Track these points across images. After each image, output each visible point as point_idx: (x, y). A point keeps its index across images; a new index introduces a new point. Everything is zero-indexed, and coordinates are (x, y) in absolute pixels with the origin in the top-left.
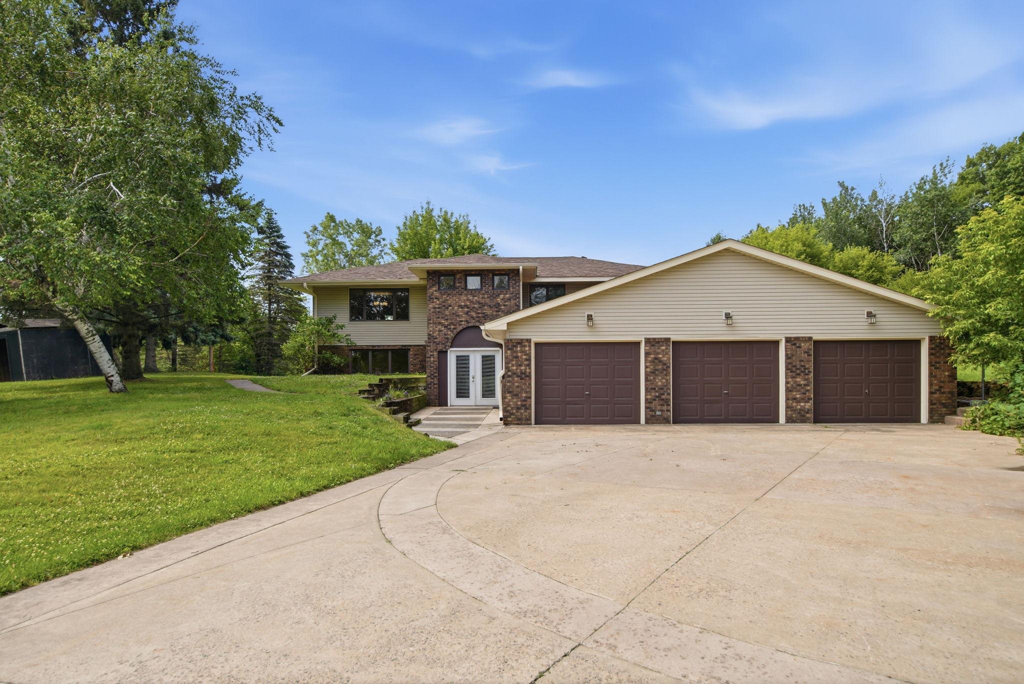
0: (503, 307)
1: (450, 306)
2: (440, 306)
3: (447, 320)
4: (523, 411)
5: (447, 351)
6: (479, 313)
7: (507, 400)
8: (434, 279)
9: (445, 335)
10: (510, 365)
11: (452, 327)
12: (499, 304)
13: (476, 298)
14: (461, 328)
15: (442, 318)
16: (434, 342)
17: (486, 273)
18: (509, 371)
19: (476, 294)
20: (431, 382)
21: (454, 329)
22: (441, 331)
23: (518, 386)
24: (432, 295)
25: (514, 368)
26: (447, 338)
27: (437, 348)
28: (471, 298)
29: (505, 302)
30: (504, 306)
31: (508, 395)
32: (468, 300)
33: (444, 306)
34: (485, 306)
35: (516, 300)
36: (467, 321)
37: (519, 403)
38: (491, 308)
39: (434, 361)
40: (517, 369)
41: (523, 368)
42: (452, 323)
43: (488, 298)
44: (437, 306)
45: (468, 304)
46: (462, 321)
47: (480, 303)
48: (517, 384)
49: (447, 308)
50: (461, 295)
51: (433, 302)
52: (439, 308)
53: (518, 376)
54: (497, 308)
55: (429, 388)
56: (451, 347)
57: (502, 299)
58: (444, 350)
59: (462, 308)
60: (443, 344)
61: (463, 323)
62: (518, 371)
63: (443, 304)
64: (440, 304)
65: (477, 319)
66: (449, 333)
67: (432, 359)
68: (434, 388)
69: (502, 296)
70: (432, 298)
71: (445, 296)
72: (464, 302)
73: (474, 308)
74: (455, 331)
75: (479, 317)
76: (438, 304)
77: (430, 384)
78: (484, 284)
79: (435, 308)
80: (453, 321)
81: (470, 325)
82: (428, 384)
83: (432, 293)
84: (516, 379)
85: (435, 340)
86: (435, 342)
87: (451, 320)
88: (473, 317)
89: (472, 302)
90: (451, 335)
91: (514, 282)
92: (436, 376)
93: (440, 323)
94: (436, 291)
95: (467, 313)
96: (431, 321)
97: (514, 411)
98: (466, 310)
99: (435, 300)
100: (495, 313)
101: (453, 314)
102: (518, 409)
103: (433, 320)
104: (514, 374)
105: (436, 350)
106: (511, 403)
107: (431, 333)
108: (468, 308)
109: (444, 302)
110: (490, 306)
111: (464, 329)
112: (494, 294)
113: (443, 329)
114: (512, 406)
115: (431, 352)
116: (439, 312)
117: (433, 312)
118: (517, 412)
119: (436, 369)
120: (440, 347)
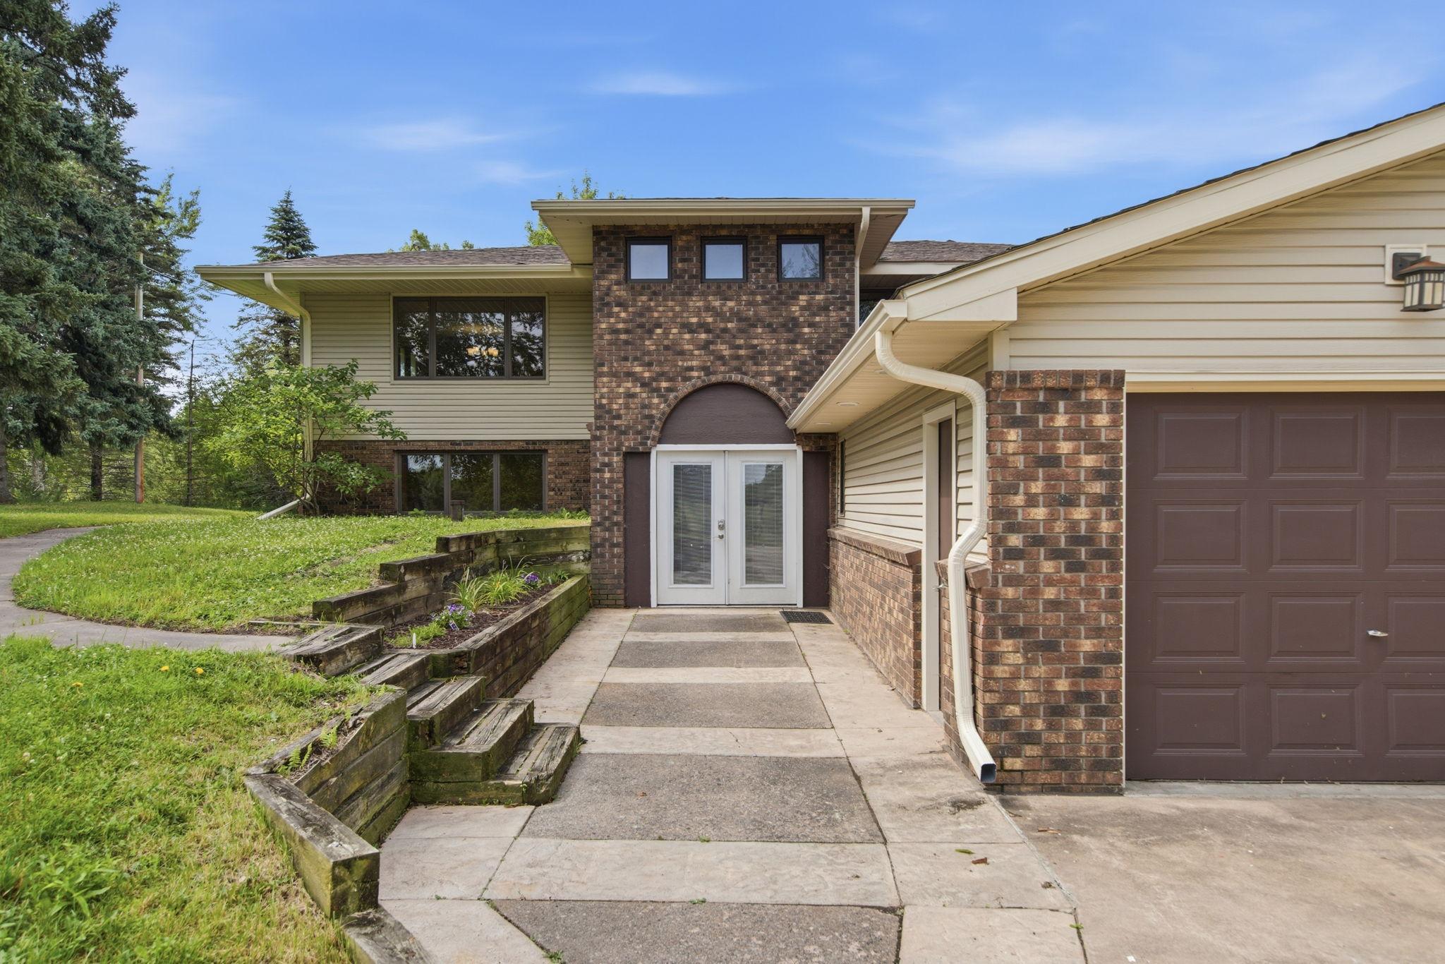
0: (806, 330)
1: (659, 326)
2: (630, 326)
3: (650, 364)
4: (1078, 724)
5: (648, 454)
6: (739, 347)
7: (1000, 671)
8: (614, 249)
9: (644, 407)
10: (1019, 500)
11: (664, 385)
12: (795, 320)
13: (731, 304)
14: (684, 388)
15: (636, 359)
16: (612, 428)
17: (759, 232)
18: (1012, 528)
19: (729, 293)
20: (604, 540)
21: (669, 390)
22: (633, 396)
23: (1054, 605)
24: (608, 295)
25: (1040, 513)
26: (651, 417)
27: (621, 444)
28: (717, 304)
29: (815, 315)
30: (810, 326)
31: (1007, 645)
32: (708, 308)
33: (641, 326)
34: (756, 326)
35: (842, 309)
36: (705, 369)
37: (1062, 685)
38: (774, 331)
39: (612, 480)
40: (1051, 520)
41: (1081, 513)
42: (662, 374)
43: (765, 302)
44: (621, 326)
45: (710, 320)
46: (691, 369)
47: (740, 320)
48: (1050, 593)
49: (651, 332)
50: (690, 294)
51: (610, 315)
52: (627, 331)
53: (1055, 554)
54: (790, 331)
55: (598, 556)
56: (660, 441)
57: (803, 308)
58: (641, 449)
59: (691, 331)
60: (639, 433)
61: (695, 374)
62: (1060, 527)
63: (639, 320)
64: (631, 321)
65: (734, 363)
66: (656, 401)
67: (607, 475)
68: (613, 556)
69: (803, 299)
70: (608, 304)
71: (644, 298)
72: (698, 315)
73: (725, 330)
74: (672, 396)
75: (738, 357)
76: (625, 321)
77: (602, 545)
78: (753, 265)
79: (616, 332)
80: (666, 369)
81: (714, 379)
82: (597, 546)
83: (609, 288)
84: (1048, 567)
85: (616, 422)
86: (616, 428)
87: (660, 363)
88: (721, 358)
89: (717, 314)
90: (659, 407)
91: (837, 258)
92: (617, 524)
93: (629, 374)
94: (618, 283)
95: (705, 346)
96: (605, 369)
97: (1039, 725)
98: (703, 336)
99: (616, 309)
100: (783, 347)
101: (667, 348)
102: (1056, 712)
103: (611, 367)
104: (1037, 541)
105: (618, 449)
106: (1023, 685)
107: (604, 401)
108: (708, 331)
109: (641, 315)
110: (770, 325)
111: (697, 391)
112: (780, 293)
113: (638, 390)
114: (1030, 698)
115: (605, 454)
116: (626, 342)
117: (611, 343)
118: (1051, 727)
119: (618, 502)
120: (629, 443)
